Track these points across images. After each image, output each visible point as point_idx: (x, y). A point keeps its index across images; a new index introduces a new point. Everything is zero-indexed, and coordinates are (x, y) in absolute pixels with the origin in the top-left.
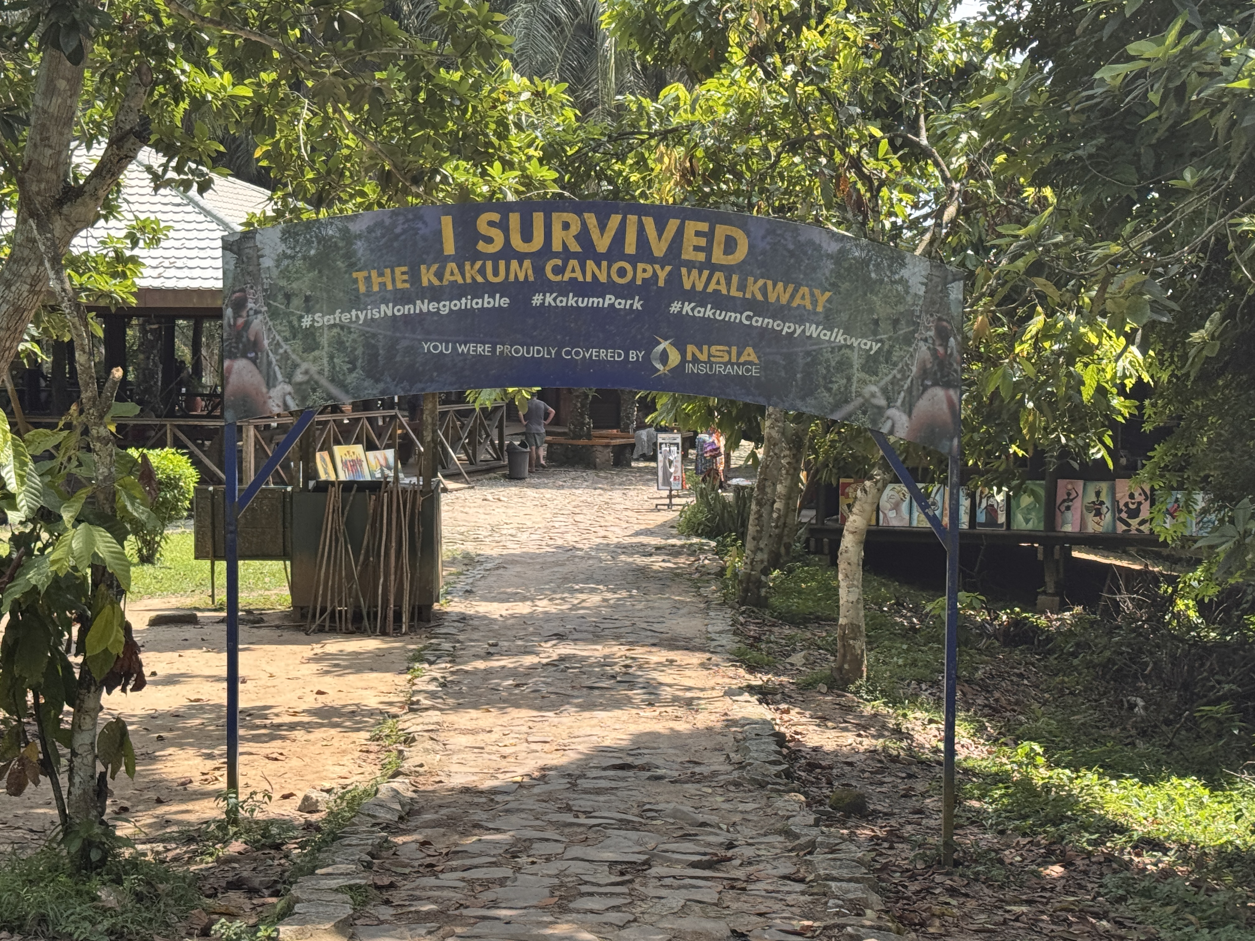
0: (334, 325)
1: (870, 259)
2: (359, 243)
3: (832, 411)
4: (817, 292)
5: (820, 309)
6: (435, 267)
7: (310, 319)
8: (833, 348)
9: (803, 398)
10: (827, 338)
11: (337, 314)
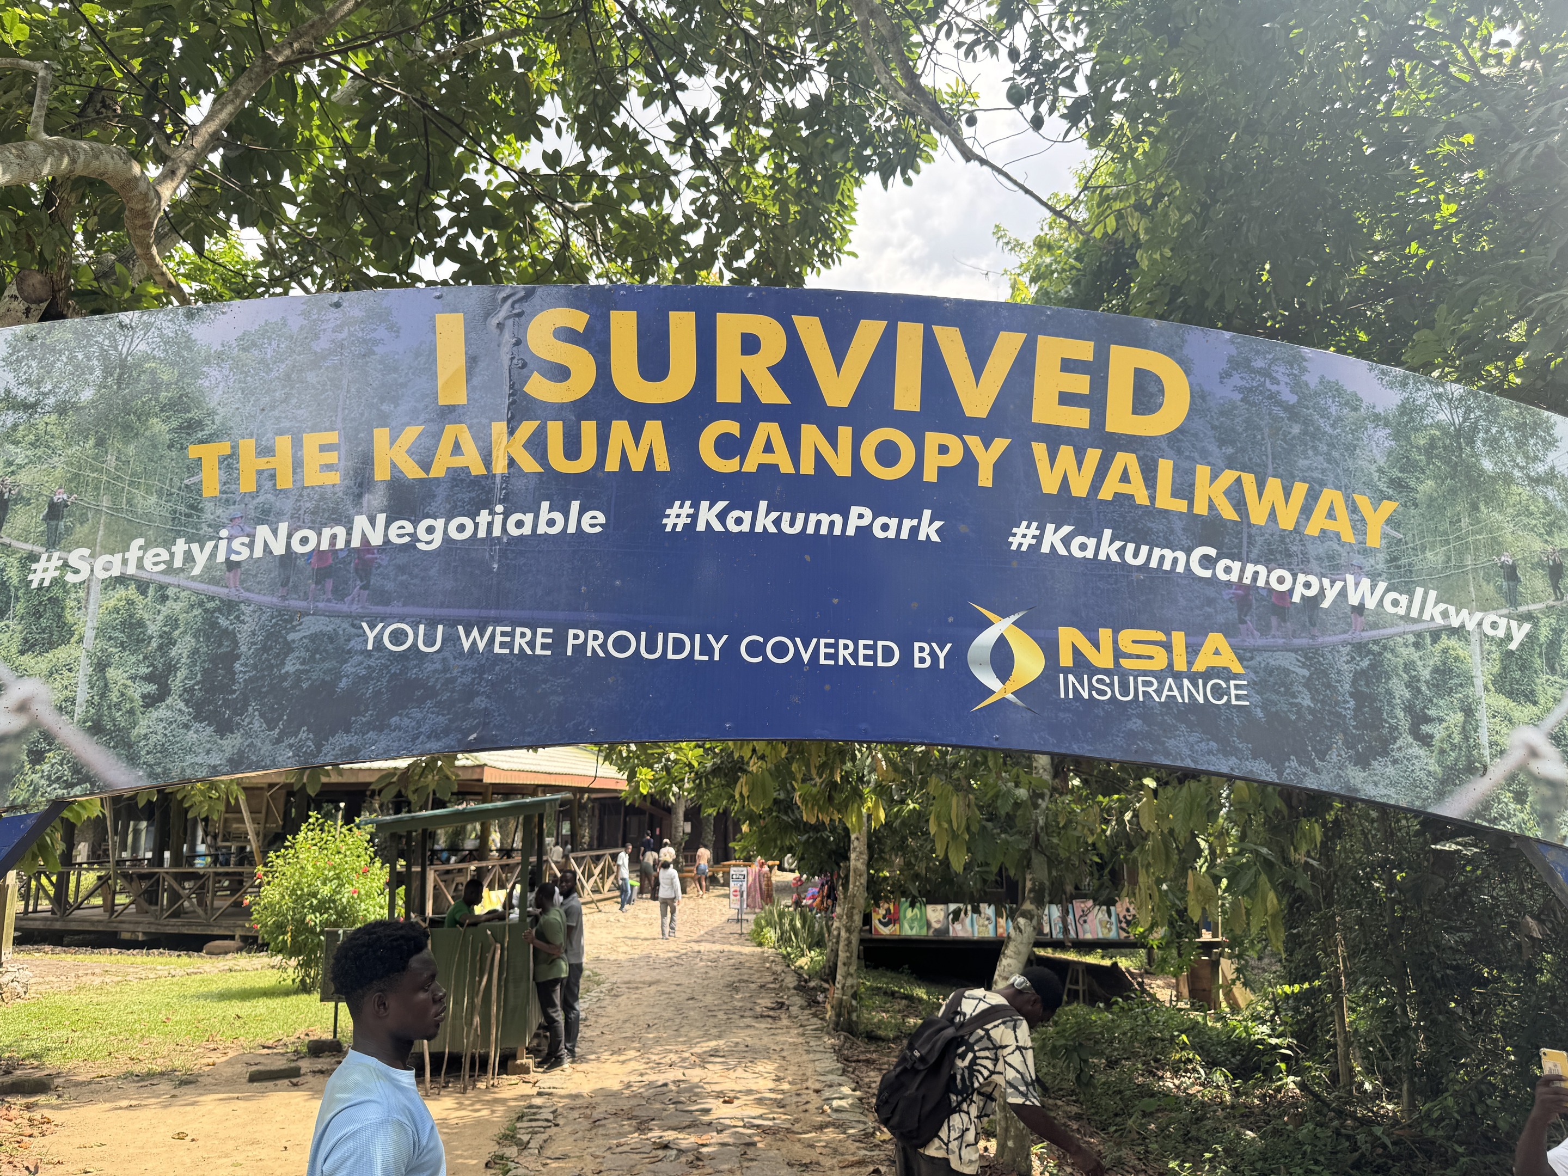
0: (122, 580)
1: (1474, 429)
2: (214, 373)
3: (1441, 795)
4: (1363, 502)
5: (1374, 540)
6: (412, 433)
7: (56, 562)
8: (1419, 635)
9: (1363, 761)
10: (1401, 611)
11: (134, 553)
